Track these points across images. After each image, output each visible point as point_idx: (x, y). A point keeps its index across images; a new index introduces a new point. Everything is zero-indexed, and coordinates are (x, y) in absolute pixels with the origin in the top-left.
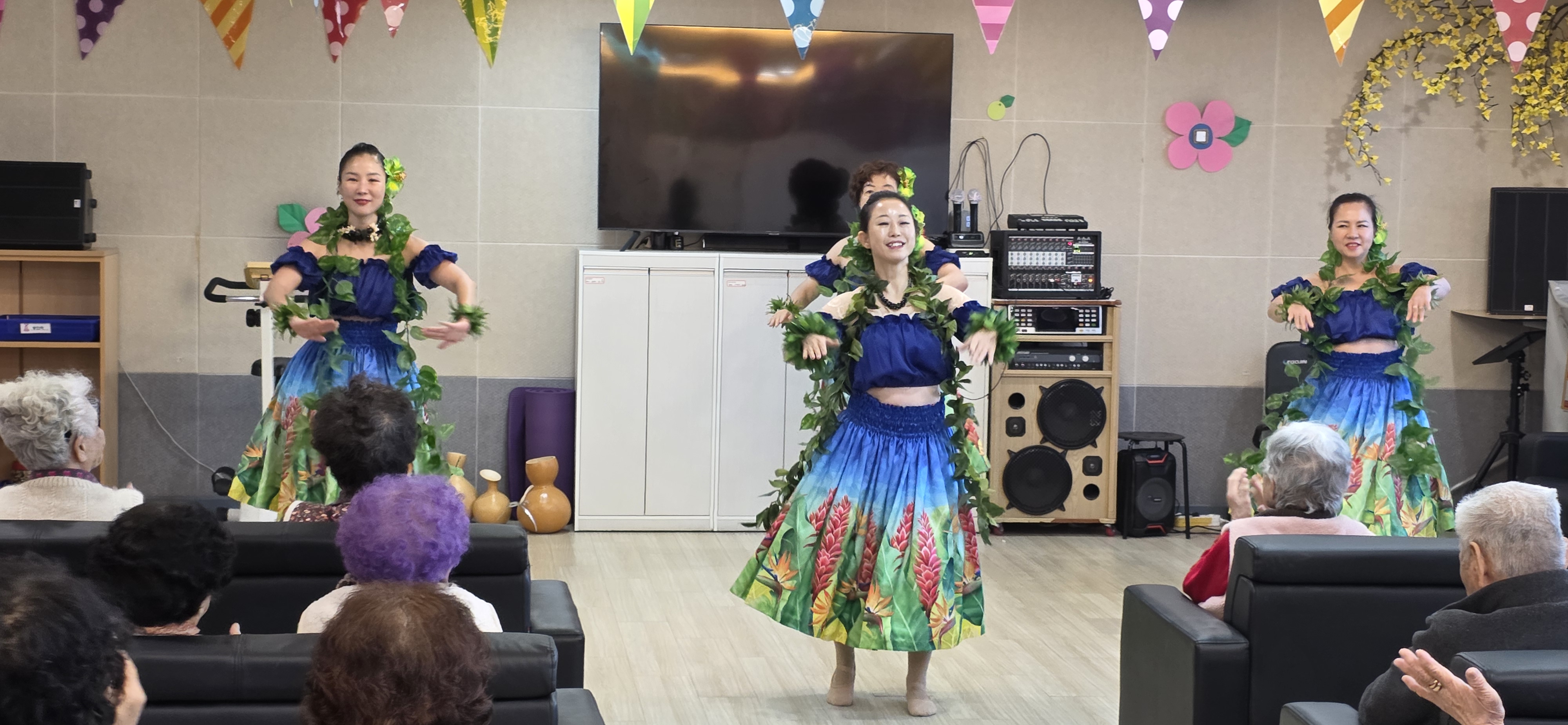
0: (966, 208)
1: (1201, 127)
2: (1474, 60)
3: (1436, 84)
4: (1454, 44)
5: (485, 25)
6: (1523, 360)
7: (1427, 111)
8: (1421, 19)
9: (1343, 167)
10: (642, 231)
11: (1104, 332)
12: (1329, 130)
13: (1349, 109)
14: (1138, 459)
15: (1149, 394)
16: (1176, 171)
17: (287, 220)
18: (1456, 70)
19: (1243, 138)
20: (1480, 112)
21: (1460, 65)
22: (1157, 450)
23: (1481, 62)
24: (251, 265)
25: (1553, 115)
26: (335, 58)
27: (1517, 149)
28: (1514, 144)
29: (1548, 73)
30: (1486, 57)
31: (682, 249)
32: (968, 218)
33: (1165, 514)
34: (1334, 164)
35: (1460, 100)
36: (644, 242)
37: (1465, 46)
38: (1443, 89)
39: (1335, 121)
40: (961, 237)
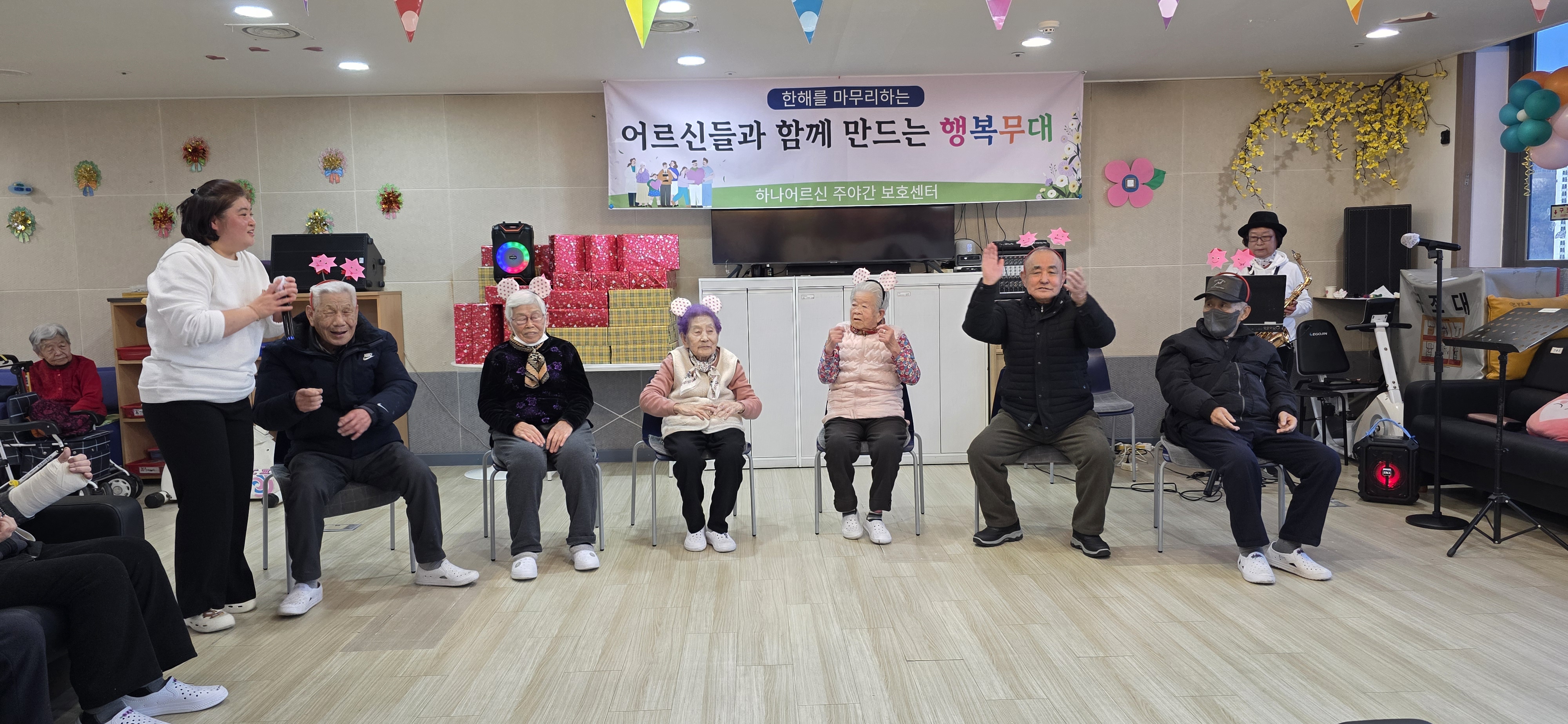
1: (1130, 177)
2: (1328, 119)
3: (1302, 136)
7: (1291, 158)
9: (1231, 200)
10: (743, 264)
12: (1221, 175)
13: (1237, 158)
16: (1113, 208)
18: (1314, 127)
19: (1160, 184)
20: (1331, 157)
21: (1317, 123)
23: (1330, 123)
25: (1390, 153)
27: (1361, 182)
28: (1358, 178)
31: (772, 276)
34: (1225, 199)
35: (1316, 149)
36: (747, 273)
37: (1320, 110)
38: (1307, 140)
39: (1225, 169)
40: (966, 258)
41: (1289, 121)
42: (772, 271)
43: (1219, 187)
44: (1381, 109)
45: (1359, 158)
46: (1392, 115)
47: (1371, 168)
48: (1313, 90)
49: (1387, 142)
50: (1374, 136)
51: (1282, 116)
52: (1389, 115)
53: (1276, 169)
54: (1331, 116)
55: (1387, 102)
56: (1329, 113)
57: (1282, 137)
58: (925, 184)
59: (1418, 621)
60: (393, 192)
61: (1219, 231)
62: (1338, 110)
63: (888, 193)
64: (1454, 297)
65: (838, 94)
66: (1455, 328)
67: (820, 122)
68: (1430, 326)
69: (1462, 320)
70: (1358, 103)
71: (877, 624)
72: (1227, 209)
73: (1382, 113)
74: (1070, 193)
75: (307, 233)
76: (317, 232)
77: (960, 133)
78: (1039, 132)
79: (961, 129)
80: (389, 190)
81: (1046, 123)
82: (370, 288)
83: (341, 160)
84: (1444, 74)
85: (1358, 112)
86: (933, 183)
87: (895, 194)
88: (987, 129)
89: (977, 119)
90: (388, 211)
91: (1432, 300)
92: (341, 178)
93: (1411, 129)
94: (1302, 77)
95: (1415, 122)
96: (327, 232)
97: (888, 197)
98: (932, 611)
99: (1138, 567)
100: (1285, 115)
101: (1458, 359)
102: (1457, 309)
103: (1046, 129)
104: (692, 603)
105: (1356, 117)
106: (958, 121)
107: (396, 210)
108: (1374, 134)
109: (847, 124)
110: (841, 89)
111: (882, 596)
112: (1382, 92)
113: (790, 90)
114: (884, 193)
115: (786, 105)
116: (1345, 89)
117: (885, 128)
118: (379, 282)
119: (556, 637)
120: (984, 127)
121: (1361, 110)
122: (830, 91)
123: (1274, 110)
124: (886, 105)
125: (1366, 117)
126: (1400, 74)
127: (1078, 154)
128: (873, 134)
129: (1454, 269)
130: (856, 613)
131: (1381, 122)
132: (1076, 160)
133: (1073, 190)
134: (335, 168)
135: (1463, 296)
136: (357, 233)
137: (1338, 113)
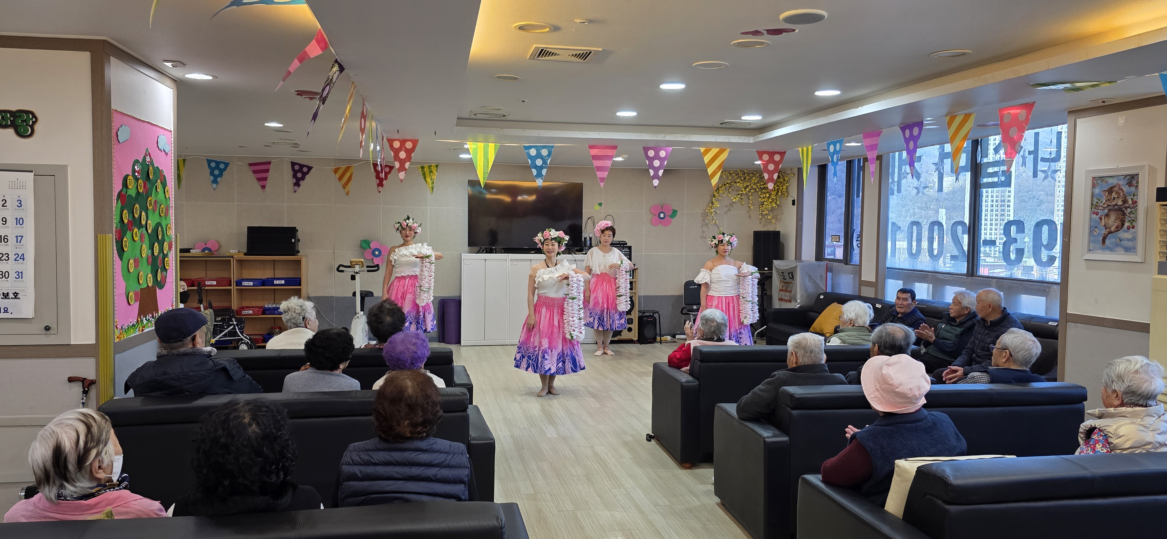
0: (588, 239)
1: (662, 212)
2: (747, 191)
3: (735, 198)
4: (741, 185)
5: (430, 181)
6: (765, 285)
7: (733, 207)
8: (730, 178)
9: (707, 225)
10: (483, 247)
11: (633, 278)
12: (702, 213)
13: (709, 206)
14: (645, 319)
15: (647, 298)
16: (654, 226)
17: (364, 245)
18: (741, 194)
19: (675, 216)
20: (749, 207)
21: (743, 192)
22: (650, 316)
23: (749, 191)
24: (352, 260)
25: (772, 207)
26: (380, 192)
27: (761, 219)
28: (760, 217)
29: (770, 195)
30: (751, 190)
31: (495, 253)
32: (589, 242)
33: (653, 337)
34: (704, 224)
35: (743, 203)
36: (483, 251)
37: (744, 186)
38: (739, 199)
39: (704, 210)
41: (730, 191)
43: (701, 219)
45: (760, 208)
46: (774, 190)
47: (765, 213)
48: (742, 177)
49: (771, 202)
51: (728, 188)
53: (725, 212)
56: (748, 188)
57: (728, 198)
61: (701, 239)
64: (789, 273)
66: (790, 286)
68: (782, 285)
69: (791, 283)
70: (761, 183)
72: (705, 229)
84: (793, 175)
85: (761, 188)
91: (782, 274)
94: (737, 171)
95: (783, 194)
100: (730, 187)
101: (790, 300)
102: (790, 278)
105: (760, 190)
108: (767, 198)
116: (755, 177)
118: (299, 251)
123: (725, 185)
125: (763, 191)
135: (792, 273)
136: (288, 226)
137: (752, 188)
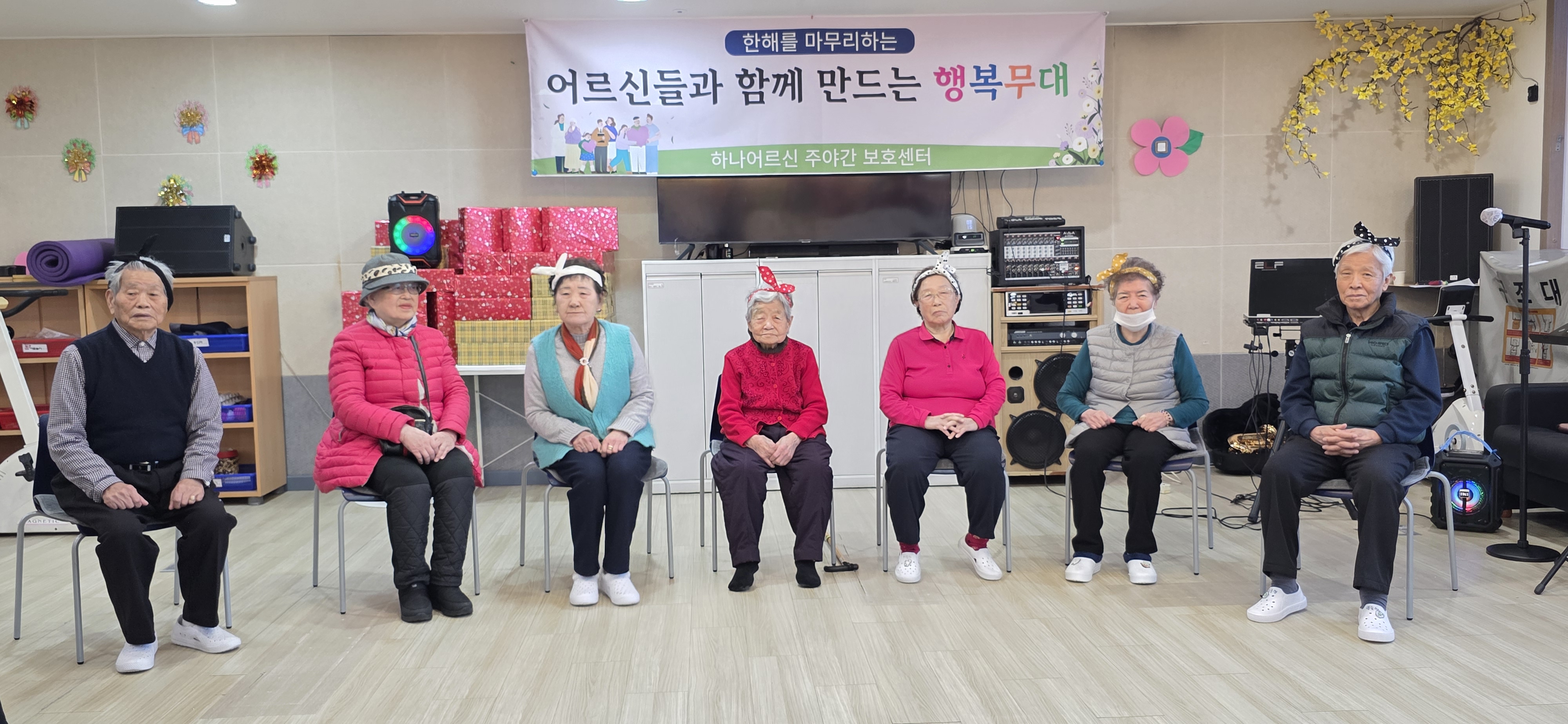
1: (1161, 139)
2: (1395, 71)
3: (1364, 91)
7: (1352, 118)
8: (1346, 40)
9: (1281, 168)
10: (696, 244)
11: (1090, 312)
12: (1268, 138)
13: (1288, 118)
16: (1142, 177)
18: (1379, 80)
19: (1197, 147)
20: (1399, 117)
21: (1383, 76)
23: (1400, 73)
25: (1469, 111)
27: (1434, 146)
28: (1430, 141)
29: (1460, 78)
31: (732, 258)
34: (1274, 166)
35: (1382, 107)
36: (701, 254)
37: (1386, 60)
38: (1370, 97)
39: (1273, 130)
40: (964, 237)
41: (1349, 73)
42: (732, 252)
43: (1267, 152)
44: (1457, 60)
45: (1431, 118)
46: (1470, 66)
47: (1445, 130)
48: (1378, 36)
49: (1464, 99)
50: (1450, 92)
51: (1341, 67)
52: (1467, 66)
53: (1335, 131)
54: (1399, 68)
55: (1465, 51)
56: (1396, 64)
57: (1341, 92)
58: (916, 147)
59: (1501, 671)
60: (266, 155)
61: (1268, 205)
62: (1408, 60)
63: (871, 158)
64: (1543, 284)
65: (810, 38)
66: (1544, 321)
67: (789, 71)
68: (1515, 320)
69: (1553, 312)
70: (1430, 52)
71: (857, 680)
72: (1276, 178)
73: (1458, 64)
74: (1089, 158)
75: (159, 205)
76: (172, 203)
77: (958, 86)
78: (1053, 85)
79: (959, 81)
80: (262, 153)
81: (1061, 74)
82: (238, 272)
83: (201, 115)
84: (1531, 18)
85: (1431, 63)
86: (925, 147)
87: (880, 158)
88: (990, 81)
89: (978, 69)
90: (260, 178)
91: (1517, 287)
92: (202, 138)
93: (1493, 83)
94: (1365, 21)
95: (1498, 75)
96: (184, 204)
97: (871, 162)
98: (923, 663)
99: (1170, 608)
100: (1344, 66)
101: (1548, 358)
102: (1547, 299)
103: (1061, 81)
104: (633, 656)
105: (1429, 69)
106: (955, 71)
107: (270, 177)
108: (1449, 89)
109: (822, 73)
110: (814, 31)
111: (864, 646)
112: (1459, 39)
113: (752, 32)
114: (866, 158)
115: (747, 51)
116: (1416, 35)
117: (867, 79)
118: (249, 266)
119: (467, 698)
120: (986, 78)
121: (1435, 60)
122: (800, 34)
123: (1331, 60)
124: (869, 50)
125: (1440, 69)
126: (1480, 17)
127: (1099, 112)
128: (853, 86)
129: (1543, 251)
130: (832, 668)
131: (1458, 75)
132: (1097, 120)
133: (1094, 155)
134: (194, 125)
135: (1554, 283)
136: (222, 204)
137: (1407, 64)
